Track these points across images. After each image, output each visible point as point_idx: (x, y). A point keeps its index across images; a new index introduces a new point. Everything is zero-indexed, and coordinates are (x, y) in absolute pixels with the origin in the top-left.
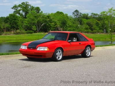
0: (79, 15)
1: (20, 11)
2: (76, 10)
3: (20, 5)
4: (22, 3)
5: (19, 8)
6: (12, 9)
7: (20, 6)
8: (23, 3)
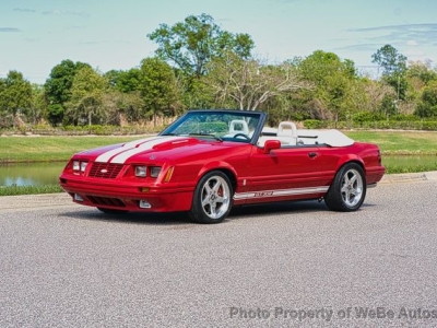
0: (397, 62)
1: (178, 47)
2: (387, 46)
3: (179, 25)
4: (186, 20)
5: (176, 38)
6: (152, 38)
7: (178, 29)
8: (192, 20)
